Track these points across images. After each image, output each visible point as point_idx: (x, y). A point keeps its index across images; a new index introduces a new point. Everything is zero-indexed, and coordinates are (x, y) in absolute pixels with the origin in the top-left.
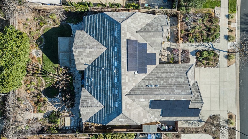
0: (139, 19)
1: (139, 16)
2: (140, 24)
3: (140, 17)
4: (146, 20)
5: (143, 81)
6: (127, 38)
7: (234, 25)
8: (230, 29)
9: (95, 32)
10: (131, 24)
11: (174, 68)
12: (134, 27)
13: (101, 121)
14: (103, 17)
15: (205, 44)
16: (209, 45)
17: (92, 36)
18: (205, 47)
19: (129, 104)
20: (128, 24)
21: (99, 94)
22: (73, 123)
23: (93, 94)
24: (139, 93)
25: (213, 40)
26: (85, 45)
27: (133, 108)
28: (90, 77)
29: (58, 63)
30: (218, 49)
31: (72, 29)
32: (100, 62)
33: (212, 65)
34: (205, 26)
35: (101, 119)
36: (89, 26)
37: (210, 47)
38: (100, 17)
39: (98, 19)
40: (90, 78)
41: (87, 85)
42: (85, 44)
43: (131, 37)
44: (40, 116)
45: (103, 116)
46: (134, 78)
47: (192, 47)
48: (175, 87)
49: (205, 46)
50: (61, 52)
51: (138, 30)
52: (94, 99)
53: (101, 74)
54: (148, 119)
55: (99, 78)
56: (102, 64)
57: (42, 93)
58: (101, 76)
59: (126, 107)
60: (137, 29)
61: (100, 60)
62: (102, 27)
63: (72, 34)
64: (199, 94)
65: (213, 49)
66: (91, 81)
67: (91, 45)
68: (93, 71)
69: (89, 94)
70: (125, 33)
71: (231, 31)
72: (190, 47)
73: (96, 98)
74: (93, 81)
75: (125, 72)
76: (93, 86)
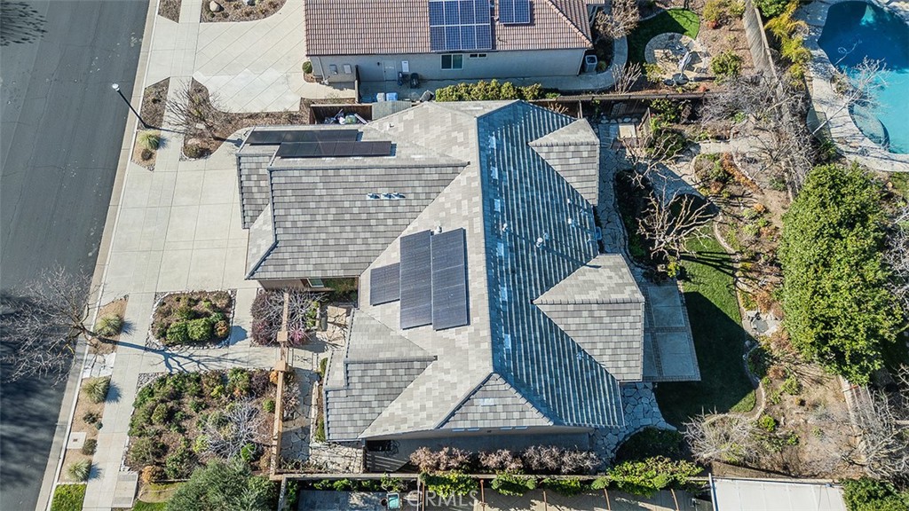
0: (429, 404)
1: (429, 417)
2: (423, 389)
3: (424, 414)
4: (404, 407)
5: (415, 213)
6: (470, 329)
7: (75, 440)
8: (93, 425)
9: (576, 365)
10: (455, 380)
11: (313, 261)
12: (447, 372)
13: (534, 112)
14: (555, 409)
15: (191, 368)
16: (179, 363)
17: (585, 353)
18: (193, 358)
19: (457, 143)
20: (468, 376)
21: (545, 178)
22: (611, 132)
23: (563, 183)
24: (427, 170)
25: (163, 381)
26: (604, 313)
27: (445, 137)
28: (578, 231)
29: (685, 294)
30: (150, 353)
31: (656, 409)
32: (550, 268)
33: (178, 300)
34: (182, 431)
35: (534, 116)
36: (599, 391)
37: (175, 358)
38: (565, 410)
39: (571, 408)
40: (577, 227)
41: (585, 210)
42: (606, 320)
43: (455, 337)
44: (709, 147)
45: (530, 123)
46: (443, 214)
47: (237, 356)
48: (317, 192)
49: (193, 361)
50: (682, 330)
51: (430, 366)
52: (558, 168)
53: (546, 231)
54: (401, 121)
55: (550, 224)
56: (544, 260)
57: (720, 208)
58: (545, 227)
59: (466, 135)
60: (435, 368)
61: (550, 273)
62: (556, 376)
63: (654, 390)
64: (246, 184)
65: (168, 352)
66: (571, 217)
67: (585, 314)
68: (571, 244)
69: (575, 186)
70: (478, 344)
71: (92, 418)
72: (247, 354)
73: (553, 171)
74: (567, 218)
75: (471, 226)
76: (566, 205)
